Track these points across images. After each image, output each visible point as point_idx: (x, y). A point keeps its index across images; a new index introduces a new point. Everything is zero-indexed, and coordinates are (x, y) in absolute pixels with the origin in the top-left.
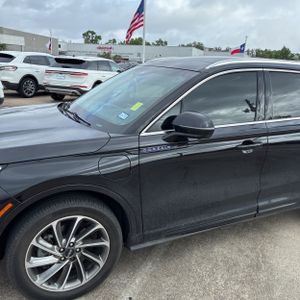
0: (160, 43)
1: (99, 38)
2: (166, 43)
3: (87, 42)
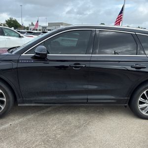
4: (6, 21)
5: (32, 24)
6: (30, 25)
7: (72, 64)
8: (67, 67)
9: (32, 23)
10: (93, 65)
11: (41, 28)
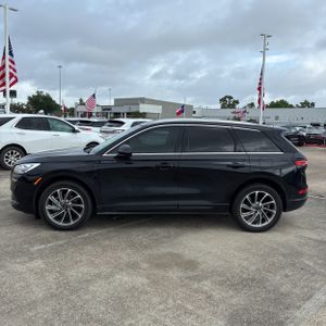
0: (306, 104)
1: (237, 102)
2: (313, 104)
3: (223, 107)
4: (29, 98)
5: (82, 103)
6: (77, 105)
7: (159, 163)
8: (151, 168)
9: (81, 100)
10: (182, 165)
11: (100, 110)
